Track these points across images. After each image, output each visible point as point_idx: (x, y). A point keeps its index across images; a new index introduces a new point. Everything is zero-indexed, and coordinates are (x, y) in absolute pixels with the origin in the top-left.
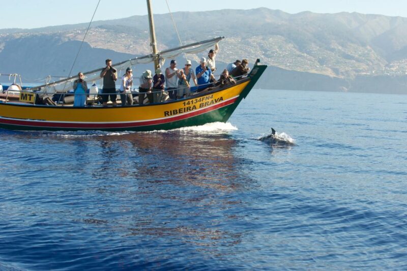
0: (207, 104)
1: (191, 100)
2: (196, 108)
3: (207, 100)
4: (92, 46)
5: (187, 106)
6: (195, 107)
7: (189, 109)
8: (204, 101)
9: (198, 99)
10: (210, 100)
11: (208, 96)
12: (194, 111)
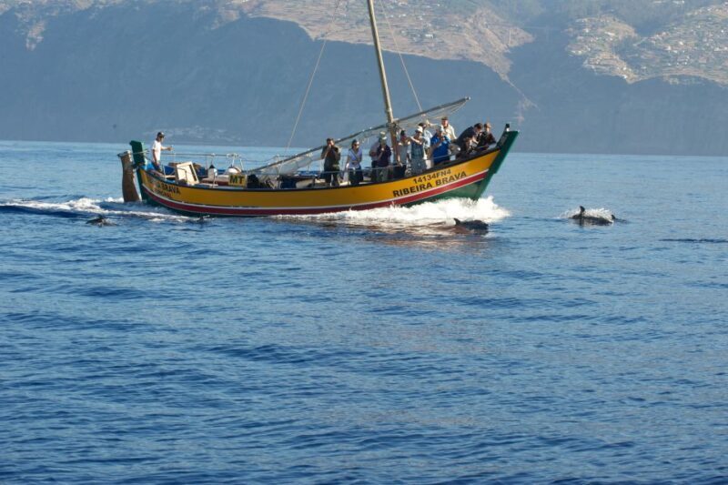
0: (445, 180)
1: (422, 177)
2: (431, 186)
3: (444, 177)
4: (313, 35)
5: (419, 184)
6: (429, 185)
7: (422, 187)
8: (440, 177)
9: (432, 174)
10: (448, 176)
11: (443, 171)
12: (430, 189)
